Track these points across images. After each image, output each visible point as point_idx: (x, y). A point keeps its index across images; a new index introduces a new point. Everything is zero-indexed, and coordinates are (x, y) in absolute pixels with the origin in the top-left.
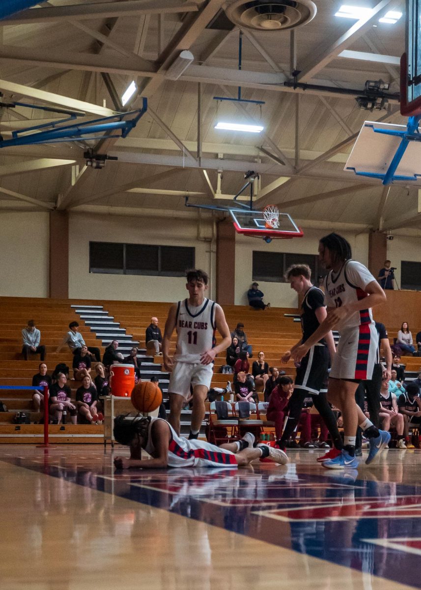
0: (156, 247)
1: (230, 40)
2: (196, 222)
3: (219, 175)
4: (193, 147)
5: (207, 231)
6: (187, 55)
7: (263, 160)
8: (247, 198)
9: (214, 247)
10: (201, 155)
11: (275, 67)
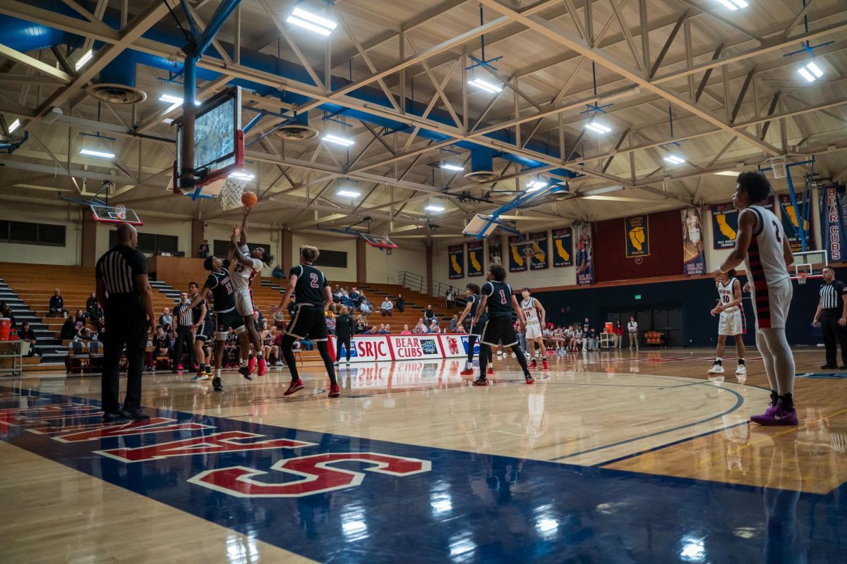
0: (35, 225)
2: (67, 208)
3: (84, 182)
4: (64, 159)
5: (76, 215)
6: (57, 110)
7: (117, 173)
8: (104, 196)
9: (80, 227)
10: (70, 167)
11: (122, 122)
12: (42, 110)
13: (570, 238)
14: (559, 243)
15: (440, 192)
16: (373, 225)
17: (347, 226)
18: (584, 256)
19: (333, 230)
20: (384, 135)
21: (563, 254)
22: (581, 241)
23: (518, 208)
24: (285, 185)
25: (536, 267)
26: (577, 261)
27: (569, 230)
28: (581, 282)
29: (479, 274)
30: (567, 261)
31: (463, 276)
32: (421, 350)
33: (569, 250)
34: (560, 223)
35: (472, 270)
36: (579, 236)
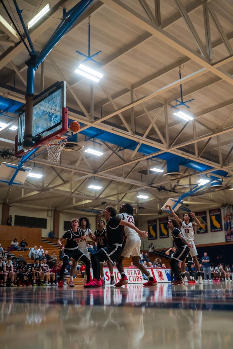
13: (220, 215)
14: (214, 218)
15: (148, 186)
17: (92, 208)
18: (229, 225)
19: (83, 210)
20: (119, 151)
21: (216, 224)
22: (227, 216)
23: (191, 196)
24: (59, 182)
25: (200, 232)
26: (225, 228)
27: (219, 210)
28: (228, 241)
29: (166, 236)
30: (219, 228)
31: (157, 238)
32: (142, 277)
33: (220, 222)
34: (214, 206)
35: (162, 234)
36: (225, 213)
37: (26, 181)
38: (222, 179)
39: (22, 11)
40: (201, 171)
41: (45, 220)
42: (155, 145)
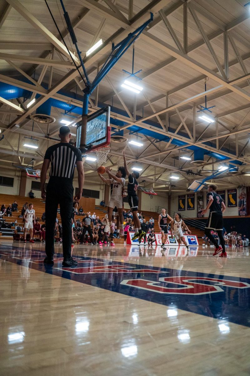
1: (30, 122)
2: (15, 171)
3: (23, 159)
4: (16, 149)
5: (18, 174)
6: (17, 126)
7: (37, 156)
8: (31, 166)
9: (20, 179)
10: (19, 152)
11: (43, 133)
12: (11, 125)
13: (236, 194)
14: (231, 196)
15: (178, 170)
16: (146, 184)
18: (242, 202)
20: (156, 142)
21: (232, 201)
22: (241, 196)
23: (213, 179)
24: (109, 164)
26: (239, 205)
27: (236, 190)
28: (241, 215)
29: (192, 209)
30: (234, 205)
31: (185, 210)
32: (169, 241)
33: (235, 199)
34: (231, 187)
35: (189, 207)
36: (240, 193)
37: (85, 162)
38: (238, 167)
39: (81, 52)
40: (222, 160)
41: (98, 192)
42: (184, 139)
